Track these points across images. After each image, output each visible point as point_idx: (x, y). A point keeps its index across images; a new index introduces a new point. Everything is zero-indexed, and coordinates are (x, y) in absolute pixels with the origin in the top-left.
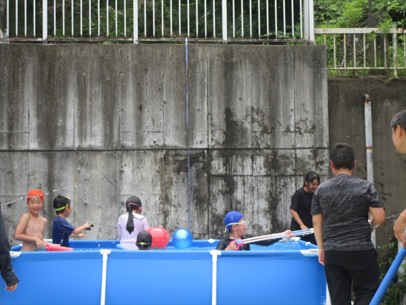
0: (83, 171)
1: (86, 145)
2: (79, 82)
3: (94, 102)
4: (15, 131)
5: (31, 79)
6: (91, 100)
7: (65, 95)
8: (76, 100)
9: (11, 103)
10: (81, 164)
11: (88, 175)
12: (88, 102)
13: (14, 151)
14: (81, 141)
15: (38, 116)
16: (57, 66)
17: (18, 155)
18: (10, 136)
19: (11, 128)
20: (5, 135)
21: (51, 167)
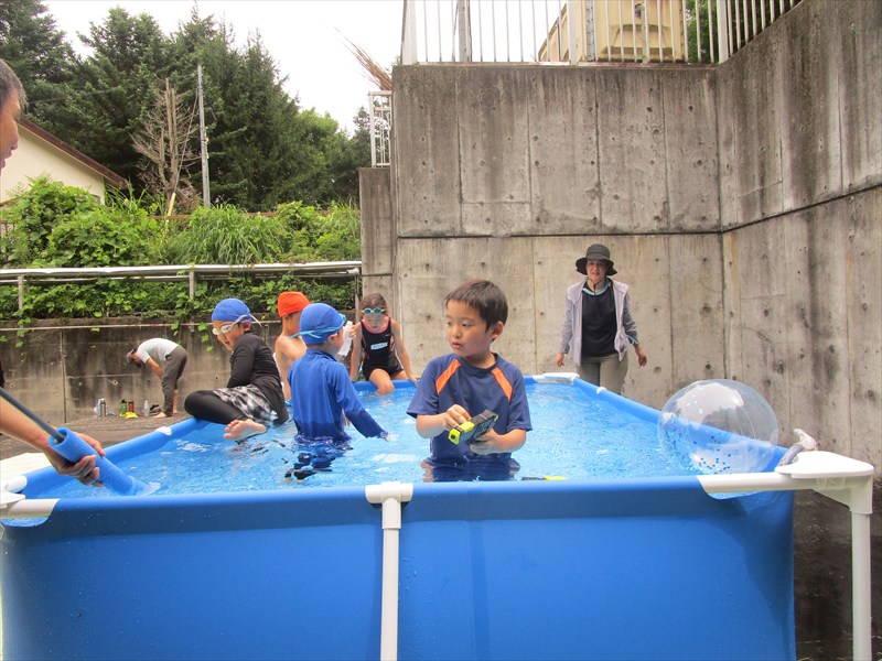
0: (858, 236)
1: (860, 180)
2: (845, 48)
3: (869, 79)
4: (767, 185)
5: (781, 83)
6: (865, 75)
7: (824, 88)
8: (842, 90)
9: (761, 138)
10: (855, 221)
11: (867, 244)
12: (861, 84)
13: (766, 219)
14: (852, 174)
15: (791, 147)
16: (812, 36)
17: (771, 225)
18: (762, 193)
19: (762, 181)
20: (757, 195)
21: (811, 239)
